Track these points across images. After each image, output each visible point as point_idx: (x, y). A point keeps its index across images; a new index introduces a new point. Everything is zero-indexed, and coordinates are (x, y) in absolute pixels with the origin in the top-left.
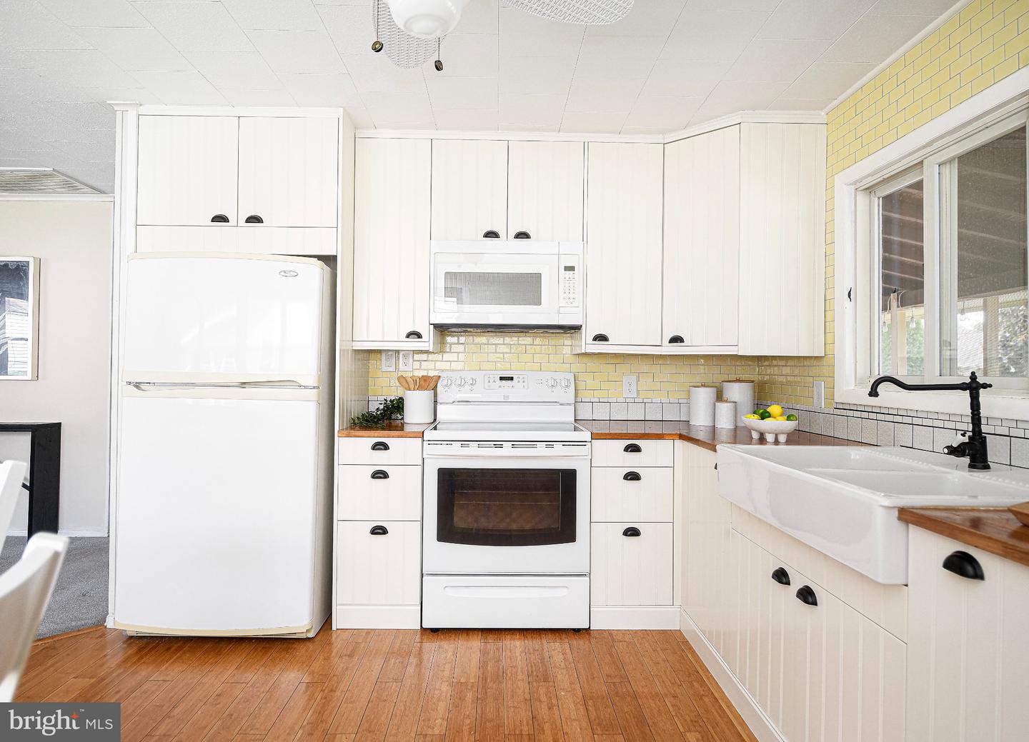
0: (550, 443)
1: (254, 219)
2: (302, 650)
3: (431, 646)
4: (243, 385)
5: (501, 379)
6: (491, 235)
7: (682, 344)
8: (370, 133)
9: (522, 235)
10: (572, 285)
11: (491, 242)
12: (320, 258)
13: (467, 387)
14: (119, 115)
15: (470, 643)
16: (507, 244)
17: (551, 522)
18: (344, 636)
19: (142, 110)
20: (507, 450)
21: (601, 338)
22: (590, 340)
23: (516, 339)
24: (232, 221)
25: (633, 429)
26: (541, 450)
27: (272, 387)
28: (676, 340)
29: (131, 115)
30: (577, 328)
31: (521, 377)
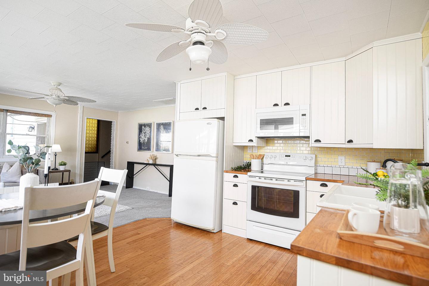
0: (289, 180)
1: (205, 108)
2: (211, 235)
3: (251, 245)
4: (199, 156)
5: (286, 156)
6: (276, 105)
7: (352, 143)
8: (239, 77)
9: (287, 104)
10: (305, 121)
11: (276, 107)
12: (218, 118)
13: (273, 159)
14: (177, 84)
15: (259, 246)
16: (281, 108)
17: (290, 209)
18: (224, 234)
19: (181, 82)
20: (274, 181)
21: (318, 141)
22: (313, 142)
23: (293, 141)
24: (200, 110)
25: (327, 178)
26: (286, 182)
27: (206, 156)
28: (350, 141)
29: (179, 84)
30: (308, 137)
31: (293, 155)
